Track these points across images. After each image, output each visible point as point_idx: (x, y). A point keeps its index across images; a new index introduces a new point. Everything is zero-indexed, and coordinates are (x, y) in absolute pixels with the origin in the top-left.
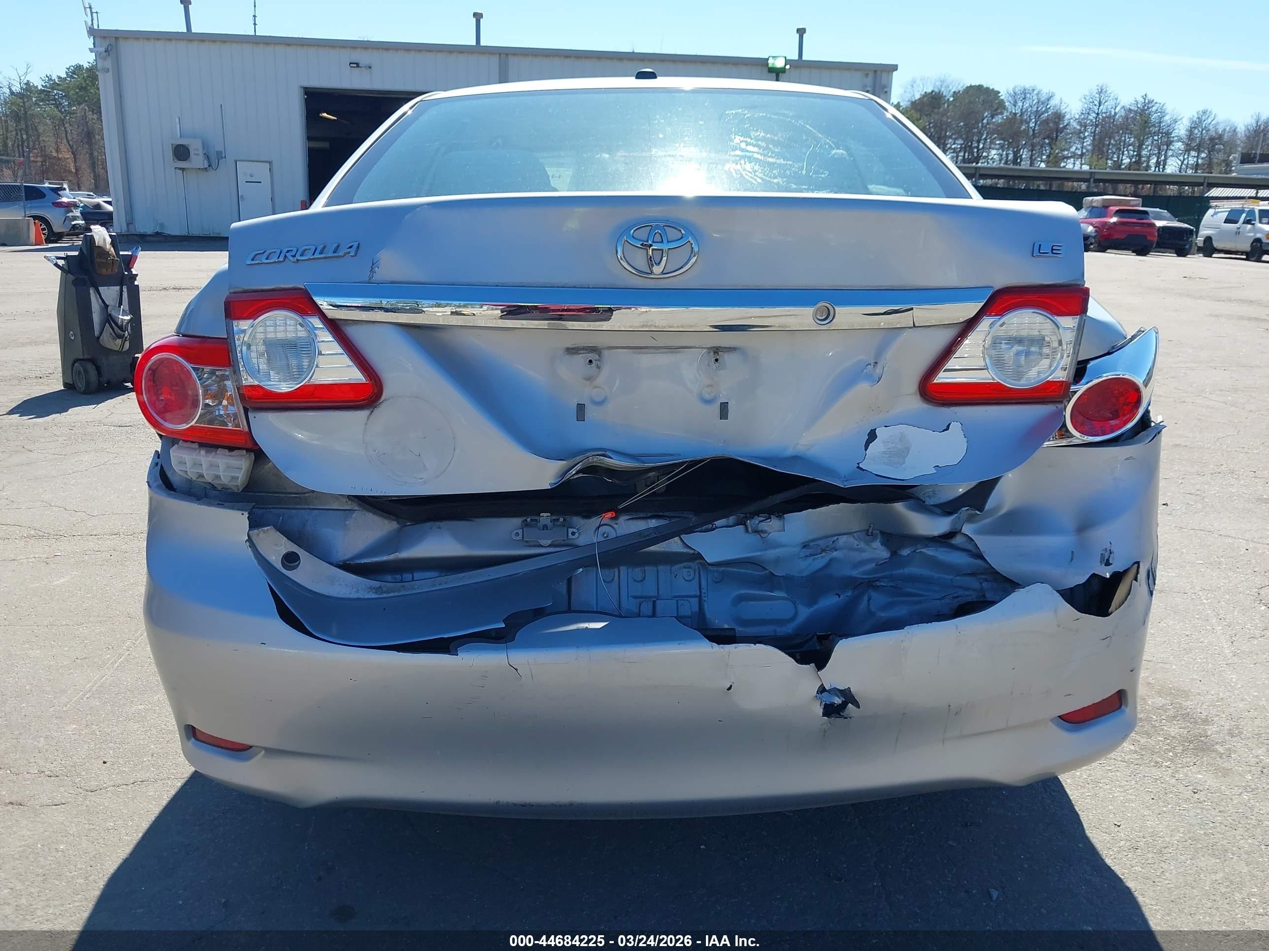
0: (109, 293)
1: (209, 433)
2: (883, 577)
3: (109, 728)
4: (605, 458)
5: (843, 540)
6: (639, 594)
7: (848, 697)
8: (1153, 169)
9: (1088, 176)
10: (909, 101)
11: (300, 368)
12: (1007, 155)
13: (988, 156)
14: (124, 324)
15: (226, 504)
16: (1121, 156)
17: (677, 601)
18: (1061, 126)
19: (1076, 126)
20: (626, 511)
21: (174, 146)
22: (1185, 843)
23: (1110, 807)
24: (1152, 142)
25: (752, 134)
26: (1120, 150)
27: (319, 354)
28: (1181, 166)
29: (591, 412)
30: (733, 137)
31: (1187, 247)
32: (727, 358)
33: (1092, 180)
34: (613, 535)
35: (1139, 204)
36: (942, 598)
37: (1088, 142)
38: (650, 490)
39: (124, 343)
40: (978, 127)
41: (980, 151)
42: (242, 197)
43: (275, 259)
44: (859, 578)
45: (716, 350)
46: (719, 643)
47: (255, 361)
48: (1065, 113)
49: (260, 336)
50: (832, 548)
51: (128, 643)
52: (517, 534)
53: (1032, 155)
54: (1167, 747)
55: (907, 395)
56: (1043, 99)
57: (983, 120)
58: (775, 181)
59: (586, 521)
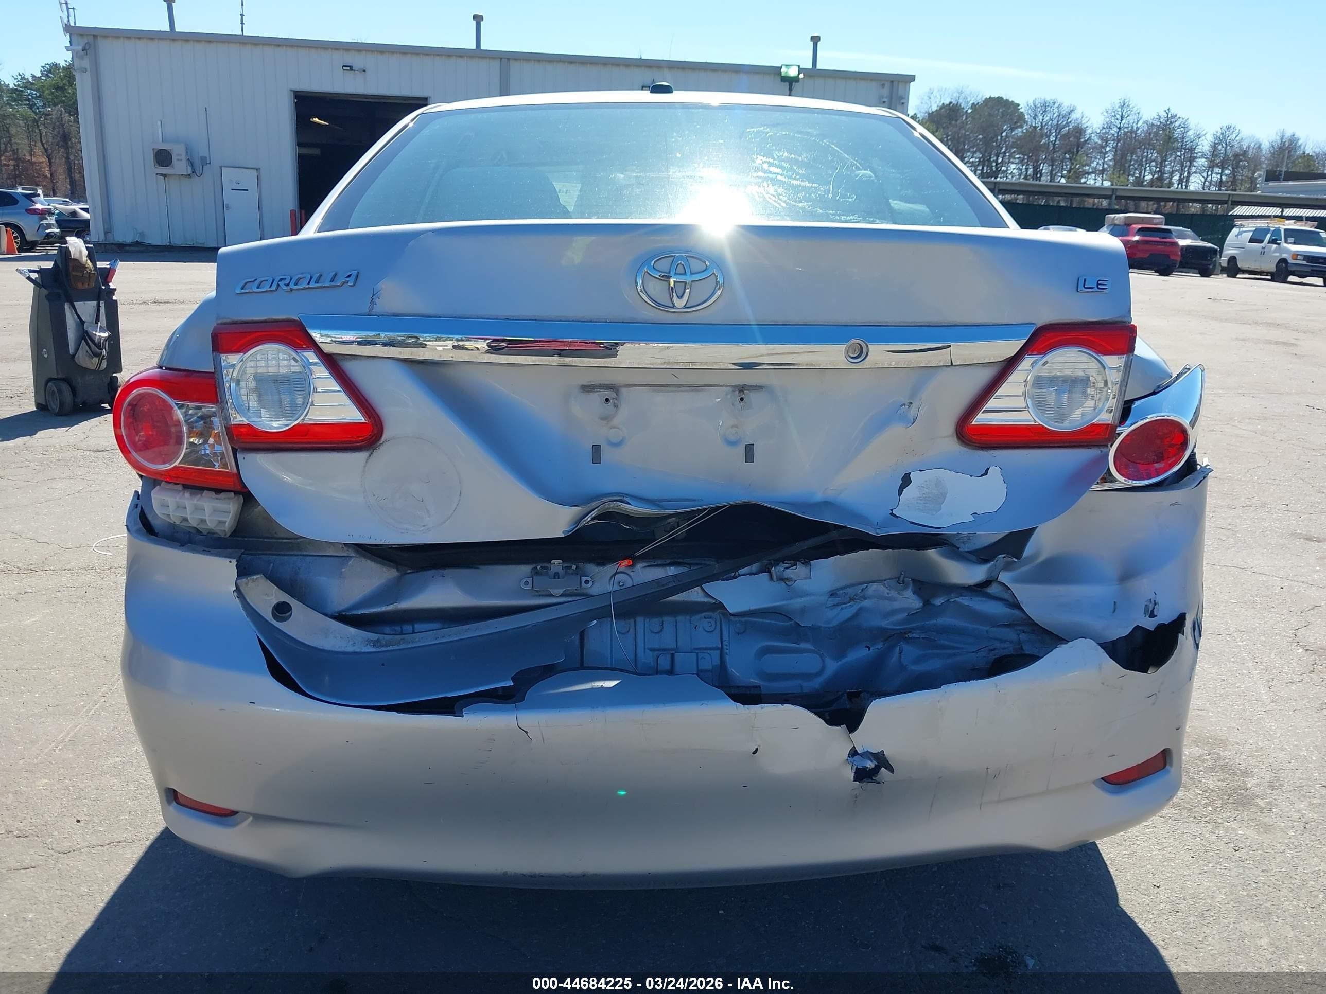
0: (86, 308)
1: (193, 474)
2: (913, 629)
3: (83, 782)
4: (623, 504)
5: (873, 587)
6: (656, 646)
7: (881, 761)
8: (1176, 186)
9: (1110, 193)
10: (926, 113)
11: (293, 405)
12: (1027, 169)
13: (1007, 170)
14: (102, 341)
15: (212, 550)
16: (1143, 172)
17: (697, 654)
18: (1082, 140)
19: (1097, 141)
20: (643, 557)
21: (155, 151)
22: (1227, 905)
23: (1149, 867)
24: (1175, 158)
25: (775, 153)
26: (1142, 166)
27: (314, 392)
28: (1204, 183)
29: (607, 454)
30: (755, 157)
31: (1211, 267)
32: (753, 397)
33: (1114, 197)
34: (629, 583)
35: (1162, 222)
36: (977, 652)
37: (1109, 157)
38: (670, 536)
39: (101, 361)
40: (997, 140)
41: (999, 166)
42: (227, 206)
43: (267, 288)
44: (888, 629)
45: (742, 389)
46: (744, 703)
47: (244, 398)
48: (1087, 127)
49: (250, 371)
50: (861, 597)
51: (104, 689)
52: (526, 583)
53: (1052, 170)
54: (1206, 801)
55: (944, 437)
56: (1065, 112)
57: (1002, 133)
58: (800, 205)
59: (601, 568)
